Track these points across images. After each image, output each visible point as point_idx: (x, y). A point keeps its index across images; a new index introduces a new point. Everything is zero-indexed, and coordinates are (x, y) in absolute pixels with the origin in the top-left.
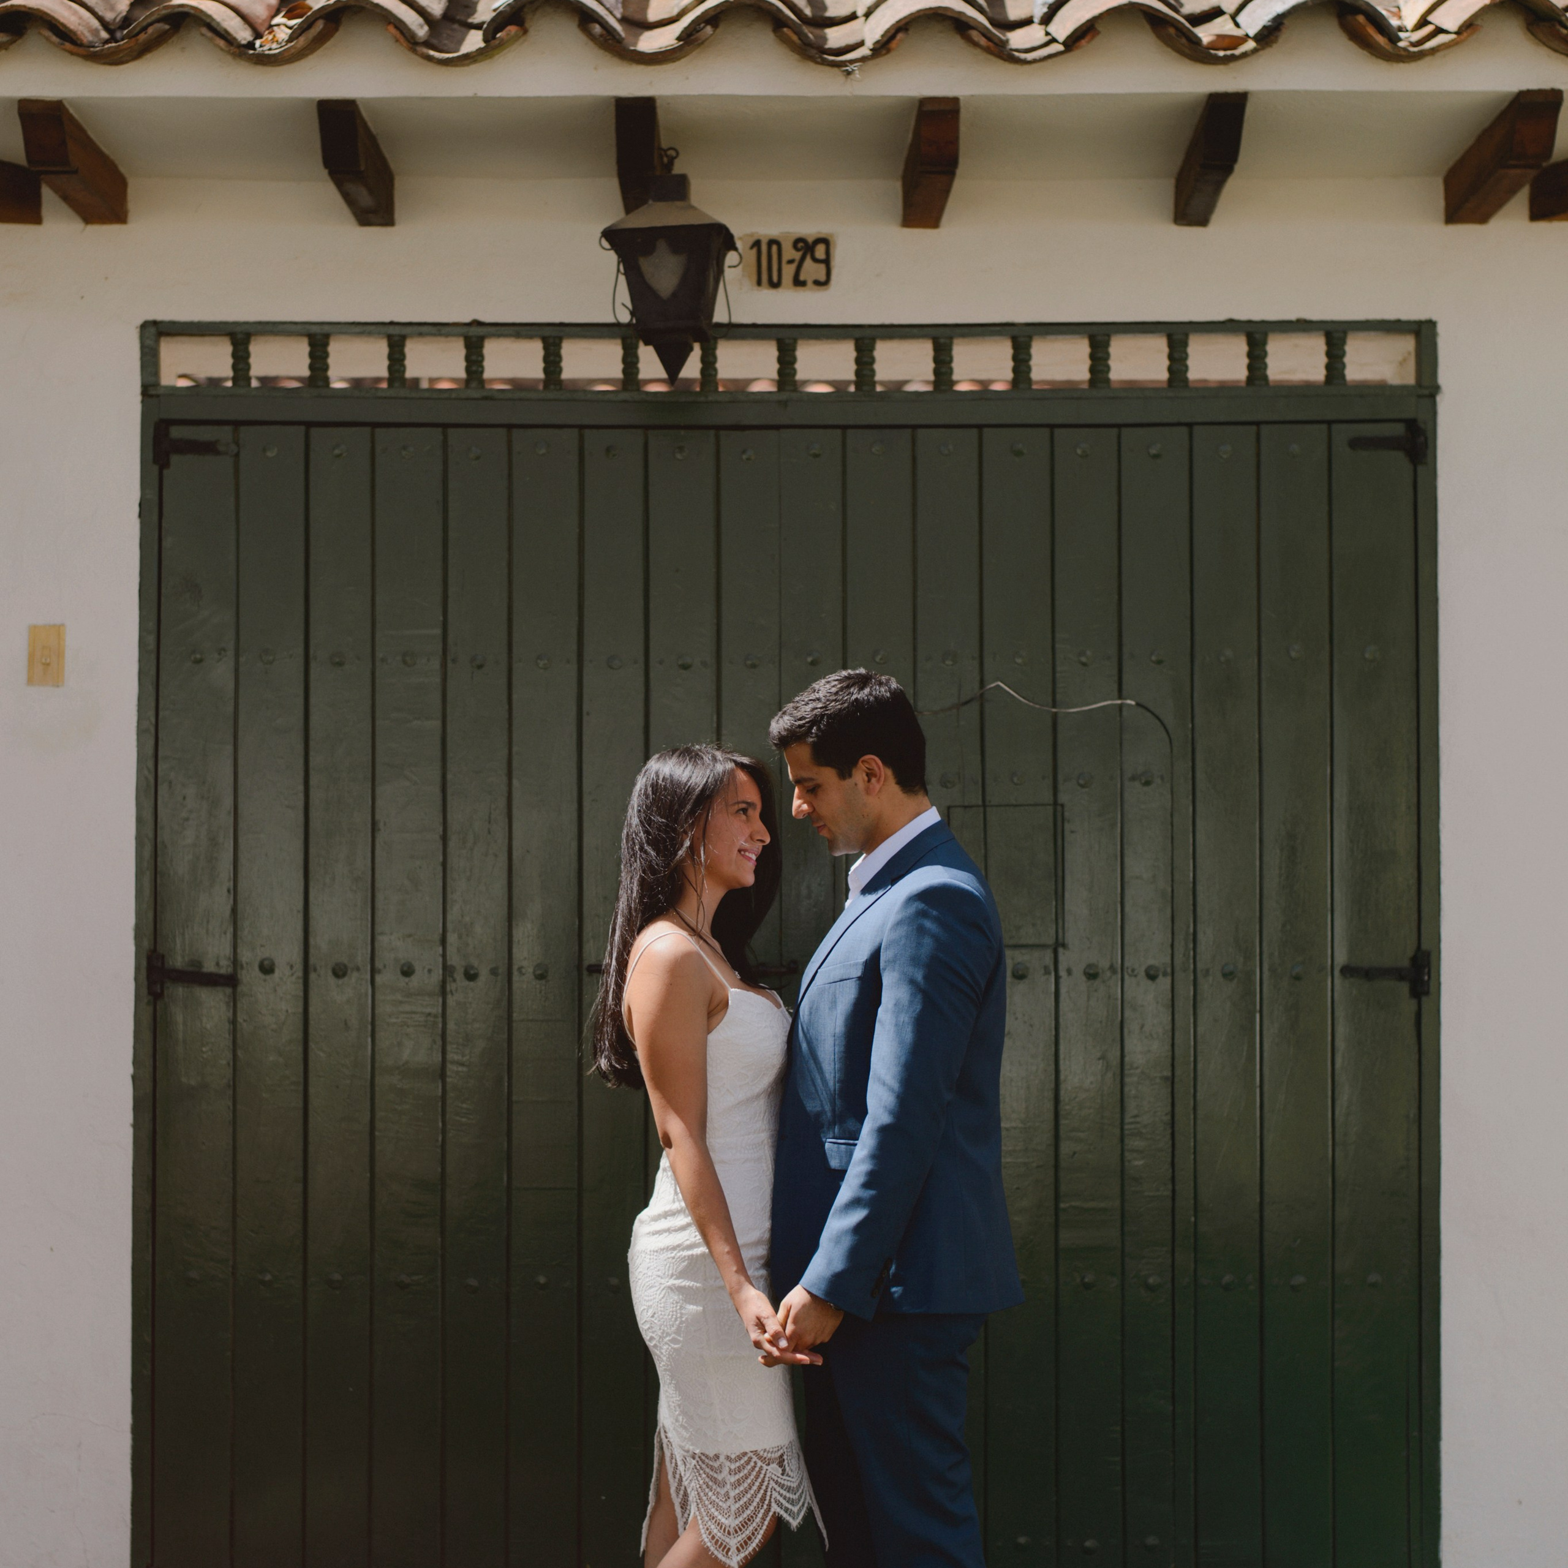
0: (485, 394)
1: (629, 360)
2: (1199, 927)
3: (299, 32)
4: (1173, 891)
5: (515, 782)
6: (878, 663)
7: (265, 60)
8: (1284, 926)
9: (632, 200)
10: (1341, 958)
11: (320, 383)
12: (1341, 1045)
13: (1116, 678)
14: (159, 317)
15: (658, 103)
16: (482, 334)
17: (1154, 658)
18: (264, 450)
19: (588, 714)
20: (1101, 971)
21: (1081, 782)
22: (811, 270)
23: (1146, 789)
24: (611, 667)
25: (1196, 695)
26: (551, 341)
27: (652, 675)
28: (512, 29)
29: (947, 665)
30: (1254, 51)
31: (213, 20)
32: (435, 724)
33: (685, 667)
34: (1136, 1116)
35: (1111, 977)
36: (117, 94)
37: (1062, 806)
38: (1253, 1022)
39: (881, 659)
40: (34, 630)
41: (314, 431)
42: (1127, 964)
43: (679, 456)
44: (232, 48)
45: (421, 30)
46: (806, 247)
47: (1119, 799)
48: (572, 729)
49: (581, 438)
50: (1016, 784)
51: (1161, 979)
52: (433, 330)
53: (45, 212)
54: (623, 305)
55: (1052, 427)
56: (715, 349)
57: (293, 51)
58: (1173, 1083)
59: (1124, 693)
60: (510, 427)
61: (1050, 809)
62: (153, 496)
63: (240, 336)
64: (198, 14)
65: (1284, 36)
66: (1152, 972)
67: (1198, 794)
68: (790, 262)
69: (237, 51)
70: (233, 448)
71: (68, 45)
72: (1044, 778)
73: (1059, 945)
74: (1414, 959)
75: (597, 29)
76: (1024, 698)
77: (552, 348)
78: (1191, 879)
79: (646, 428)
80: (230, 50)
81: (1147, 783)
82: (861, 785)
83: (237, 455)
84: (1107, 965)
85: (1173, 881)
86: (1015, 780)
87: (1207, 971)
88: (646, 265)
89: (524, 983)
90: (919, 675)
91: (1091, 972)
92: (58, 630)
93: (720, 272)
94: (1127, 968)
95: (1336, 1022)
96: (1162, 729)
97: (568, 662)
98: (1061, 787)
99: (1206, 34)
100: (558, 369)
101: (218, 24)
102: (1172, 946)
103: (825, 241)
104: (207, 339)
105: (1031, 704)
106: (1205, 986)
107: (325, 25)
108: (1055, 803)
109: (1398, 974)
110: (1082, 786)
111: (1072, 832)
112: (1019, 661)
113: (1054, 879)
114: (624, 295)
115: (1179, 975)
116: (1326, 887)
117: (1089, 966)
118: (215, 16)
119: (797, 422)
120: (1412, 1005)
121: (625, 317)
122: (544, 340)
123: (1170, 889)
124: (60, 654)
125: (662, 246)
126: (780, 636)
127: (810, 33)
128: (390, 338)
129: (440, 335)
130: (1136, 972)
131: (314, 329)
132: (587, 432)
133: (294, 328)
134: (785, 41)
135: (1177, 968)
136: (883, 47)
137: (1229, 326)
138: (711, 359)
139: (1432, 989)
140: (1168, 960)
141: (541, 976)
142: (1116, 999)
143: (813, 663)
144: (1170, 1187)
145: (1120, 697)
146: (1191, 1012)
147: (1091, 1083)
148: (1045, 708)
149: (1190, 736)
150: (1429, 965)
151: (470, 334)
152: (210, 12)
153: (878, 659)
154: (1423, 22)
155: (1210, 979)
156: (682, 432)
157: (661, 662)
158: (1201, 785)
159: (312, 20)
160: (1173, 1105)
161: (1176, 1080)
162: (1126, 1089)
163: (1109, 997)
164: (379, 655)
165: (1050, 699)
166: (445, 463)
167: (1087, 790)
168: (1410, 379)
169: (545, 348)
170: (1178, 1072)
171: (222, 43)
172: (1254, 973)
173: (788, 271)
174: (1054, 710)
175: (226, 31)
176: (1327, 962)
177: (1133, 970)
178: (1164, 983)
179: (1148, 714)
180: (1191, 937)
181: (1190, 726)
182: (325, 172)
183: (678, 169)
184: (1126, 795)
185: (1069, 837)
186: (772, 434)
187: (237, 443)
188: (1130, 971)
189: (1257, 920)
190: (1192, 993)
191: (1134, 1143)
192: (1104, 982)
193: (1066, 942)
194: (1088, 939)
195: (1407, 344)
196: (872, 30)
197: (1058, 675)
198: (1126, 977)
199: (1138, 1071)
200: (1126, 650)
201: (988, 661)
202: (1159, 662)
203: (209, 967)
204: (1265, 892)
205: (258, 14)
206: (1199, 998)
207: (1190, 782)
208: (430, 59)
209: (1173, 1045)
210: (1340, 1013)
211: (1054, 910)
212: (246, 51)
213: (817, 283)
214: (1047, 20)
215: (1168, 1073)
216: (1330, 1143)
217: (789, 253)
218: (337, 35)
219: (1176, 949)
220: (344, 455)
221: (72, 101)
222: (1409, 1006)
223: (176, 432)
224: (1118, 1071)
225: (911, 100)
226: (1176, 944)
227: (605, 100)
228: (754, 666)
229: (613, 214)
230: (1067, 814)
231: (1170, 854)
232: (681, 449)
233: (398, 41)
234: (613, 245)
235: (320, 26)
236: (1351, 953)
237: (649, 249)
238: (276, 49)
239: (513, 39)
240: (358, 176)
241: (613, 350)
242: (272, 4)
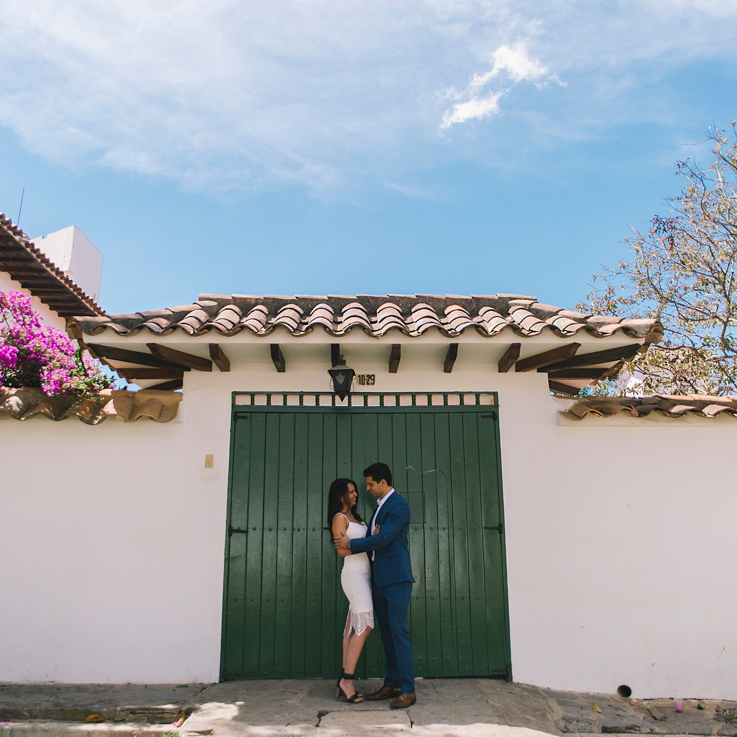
0: (303, 407)
1: (334, 399)
2: (454, 518)
3: (266, 330)
5: (309, 488)
7: (260, 335)
8: (471, 518)
9: (333, 366)
10: (484, 526)
11: (269, 404)
12: (484, 544)
13: (435, 465)
14: (236, 391)
15: (340, 345)
16: (303, 394)
17: (442, 461)
18: (257, 418)
21: (428, 487)
22: (371, 381)
23: (442, 489)
24: (329, 463)
25: (451, 469)
26: (317, 396)
27: (338, 465)
28: (310, 329)
29: (399, 463)
30: (459, 335)
33: (345, 463)
34: (441, 560)
35: (435, 529)
36: (229, 342)
38: (466, 539)
40: (207, 456)
41: (268, 414)
45: (292, 330)
46: (369, 377)
47: (436, 491)
48: (321, 477)
49: (323, 415)
50: (414, 487)
51: (446, 529)
52: (293, 393)
53: (213, 369)
54: (332, 387)
55: (420, 413)
56: (351, 397)
57: (265, 334)
60: (309, 413)
61: (422, 493)
62: (233, 427)
63: (252, 395)
64: (247, 326)
65: (465, 332)
66: (444, 528)
67: (453, 490)
68: (366, 380)
69: (254, 333)
70: (251, 417)
71: (220, 332)
72: (420, 486)
73: (424, 522)
74: (499, 525)
75: (328, 329)
76: (415, 470)
78: (452, 508)
79: (337, 413)
81: (442, 487)
82: (381, 485)
83: (251, 419)
84: (434, 527)
85: (448, 508)
87: (456, 528)
88: (337, 377)
89: (310, 532)
90: (394, 464)
92: (212, 456)
93: (352, 380)
95: (483, 539)
96: (445, 476)
97: (320, 462)
98: (424, 488)
99: (450, 332)
100: (318, 402)
101: (250, 328)
102: (448, 523)
103: (374, 376)
104: (246, 395)
105: (417, 471)
106: (455, 531)
108: (423, 492)
109: (496, 529)
111: (426, 498)
112: (415, 462)
113: (423, 508)
114: (332, 385)
115: (450, 529)
117: (431, 527)
119: (368, 412)
121: (333, 390)
123: (447, 510)
124: (212, 461)
125: (340, 374)
126: (365, 457)
127: (370, 332)
128: (284, 395)
131: (268, 393)
132: (324, 414)
133: (264, 393)
134: (365, 332)
135: (449, 527)
136: (385, 333)
137: (456, 393)
138: (350, 399)
139: (503, 531)
140: (447, 526)
141: (314, 530)
142: (437, 534)
144: (449, 575)
145: (436, 469)
146: (453, 537)
148: (420, 472)
149: (451, 478)
150: (502, 526)
151: (300, 394)
152: (249, 326)
154: (493, 331)
155: (457, 530)
156: (344, 414)
157: (340, 462)
158: (453, 488)
159: (269, 328)
160: (449, 557)
161: (450, 552)
162: (439, 554)
163: (435, 534)
164: (280, 461)
165: (421, 470)
166: (295, 420)
167: (429, 489)
168: (493, 404)
170: (450, 550)
171: (251, 332)
172: (465, 528)
173: (366, 382)
174: (422, 472)
175: (252, 329)
176: (481, 526)
177: (440, 528)
178: (447, 530)
179: (442, 473)
180: (452, 521)
181: (451, 475)
182: (272, 359)
183: (344, 359)
184: (438, 490)
186: (363, 415)
189: (466, 517)
190: (453, 533)
193: (426, 522)
194: (430, 521)
195: (492, 397)
196: (383, 331)
197: (423, 465)
199: (442, 550)
200: (437, 459)
201: (408, 461)
202: (444, 462)
203: (242, 529)
204: (467, 511)
205: (259, 327)
207: (451, 487)
208: (293, 335)
209: (449, 544)
210: (484, 537)
211: (423, 515)
212: (256, 333)
213: (372, 384)
214: (418, 330)
215: (448, 550)
217: (366, 378)
218: (275, 331)
220: (274, 419)
221: (221, 344)
222: (498, 536)
223: (239, 414)
224: (437, 550)
225: (391, 344)
227: (330, 344)
228: (359, 463)
229: (330, 367)
230: (425, 494)
231: (447, 503)
232: (344, 418)
233: (287, 332)
234: (330, 374)
235: (272, 328)
236: (486, 524)
237: (337, 375)
238: (262, 333)
239: (311, 332)
240: (278, 360)
241: (330, 398)
242: (262, 326)
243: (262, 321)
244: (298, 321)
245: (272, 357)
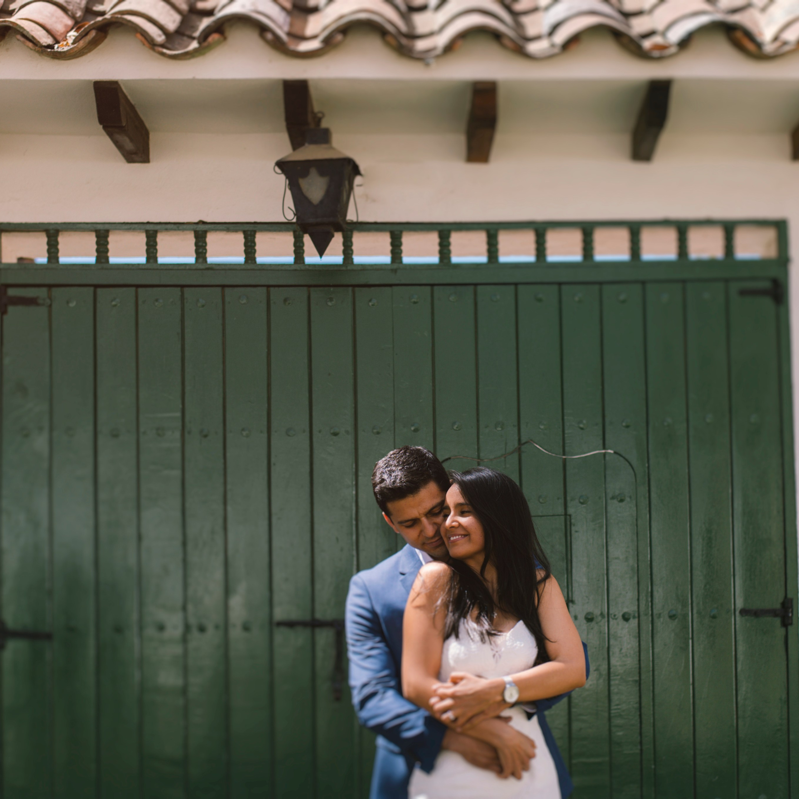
0: (207, 266)
1: (298, 244)
2: (655, 588)
3: (80, 37)
4: (638, 566)
5: (229, 508)
6: (455, 430)
7: (59, 55)
8: (705, 586)
9: (296, 143)
10: (740, 604)
11: (103, 261)
12: (741, 657)
13: (601, 437)
15: (311, 84)
16: (205, 229)
17: (624, 424)
18: (68, 302)
19: (274, 464)
20: (595, 616)
21: (582, 501)
23: (621, 504)
24: (289, 436)
25: (650, 446)
26: (249, 233)
27: (315, 440)
28: (215, 37)
29: (499, 431)
30: (677, 52)
31: (25, 30)
32: (177, 473)
33: (335, 434)
34: (618, 705)
35: (601, 621)
37: (570, 516)
38: (688, 646)
39: (457, 427)
41: (99, 290)
42: (611, 612)
43: (330, 304)
44: (37, 48)
45: (159, 37)
47: (604, 511)
48: (264, 474)
49: (268, 293)
50: (541, 503)
51: (632, 620)
52: (175, 227)
54: (289, 208)
55: (560, 284)
56: (351, 237)
57: (76, 49)
58: (640, 684)
59: (607, 446)
60: (223, 286)
61: (563, 518)
63: (52, 232)
64: (14, 26)
65: (695, 43)
66: (626, 616)
67: (653, 507)
69: (40, 49)
70: (48, 301)
72: (558, 499)
74: (783, 604)
75: (269, 36)
76: (545, 450)
77: (249, 237)
78: (649, 559)
79: (309, 286)
80: (35, 49)
81: (622, 501)
83: (50, 306)
84: (599, 613)
85: (638, 560)
86: (541, 500)
87: (660, 614)
88: (304, 183)
89: (236, 633)
90: (481, 437)
91: (589, 617)
93: (351, 188)
94: (611, 614)
95: (737, 644)
96: (630, 467)
97: (261, 432)
98: (569, 504)
99: (647, 44)
100: (253, 251)
101: (28, 32)
102: (638, 600)
104: (31, 234)
105: (550, 454)
106: (659, 624)
107: (97, 34)
108: (566, 514)
109: (773, 613)
110: (582, 503)
111: (576, 532)
112: (542, 427)
113: (565, 561)
114: (290, 202)
115: (643, 618)
116: (730, 561)
117: (588, 614)
118: (26, 28)
119: (403, 282)
120: (782, 631)
121: (291, 216)
122: (245, 232)
123: (636, 566)
125: (313, 172)
126: (394, 414)
127: (404, 41)
128: (147, 232)
129: (179, 230)
130: (616, 617)
131: (99, 227)
132: (272, 289)
133: (86, 226)
134: (388, 44)
135: (642, 613)
136: (449, 48)
137: (665, 223)
138: (349, 244)
139: (794, 622)
140: (636, 608)
141: (246, 628)
142: (605, 633)
143: (416, 430)
144: (639, 747)
145: (604, 448)
146: (650, 640)
147: (591, 685)
148: (558, 456)
149: (647, 471)
150: (792, 607)
151: (197, 229)
152: (22, 25)
153: (455, 428)
154: (776, 38)
155: (662, 619)
156: (332, 289)
157: (320, 432)
158: (654, 501)
159: (88, 30)
160: (640, 697)
161: (642, 682)
162: (612, 688)
163: (600, 632)
164: (142, 429)
165: (561, 451)
166: (183, 309)
167: (585, 505)
168: (773, 254)
169: (245, 238)
170: (643, 677)
171: (30, 45)
172: (688, 614)
174: (564, 457)
175: (33, 37)
176: (731, 607)
177: (615, 616)
178: (634, 623)
179: (621, 459)
180: (649, 594)
181: (647, 465)
182: (101, 127)
183: (324, 124)
184: (609, 508)
185: (574, 535)
186: (387, 289)
187: (50, 298)
188: (612, 616)
189: (689, 583)
190: (650, 628)
191: (617, 721)
192: (597, 623)
193: (574, 599)
194: (587, 597)
196: (442, 40)
197: (566, 435)
198: (611, 619)
199: (619, 677)
200: (607, 420)
201: (523, 426)
202: (627, 427)
204: (694, 565)
205: (57, 29)
206: (655, 631)
207: (647, 499)
208: (163, 54)
209: (640, 660)
210: (740, 638)
211: (566, 580)
212: (46, 49)
214: (550, 35)
215: (637, 678)
216: (735, 717)
218: (106, 41)
219: (640, 602)
220: (119, 305)
222: (781, 632)
223: (12, 292)
224: (607, 678)
225: (468, 81)
226: (641, 598)
227: (277, 81)
228: (378, 433)
230: (573, 521)
231: (636, 544)
232: (331, 299)
233: (144, 44)
234: (284, 171)
235: (93, 34)
236: (746, 599)
237: (305, 174)
238: (66, 49)
239: (217, 44)
240: (122, 129)
241: (288, 239)
242: (70, 22)
243: (70, 7)
244: (184, 7)
245: (102, 120)
